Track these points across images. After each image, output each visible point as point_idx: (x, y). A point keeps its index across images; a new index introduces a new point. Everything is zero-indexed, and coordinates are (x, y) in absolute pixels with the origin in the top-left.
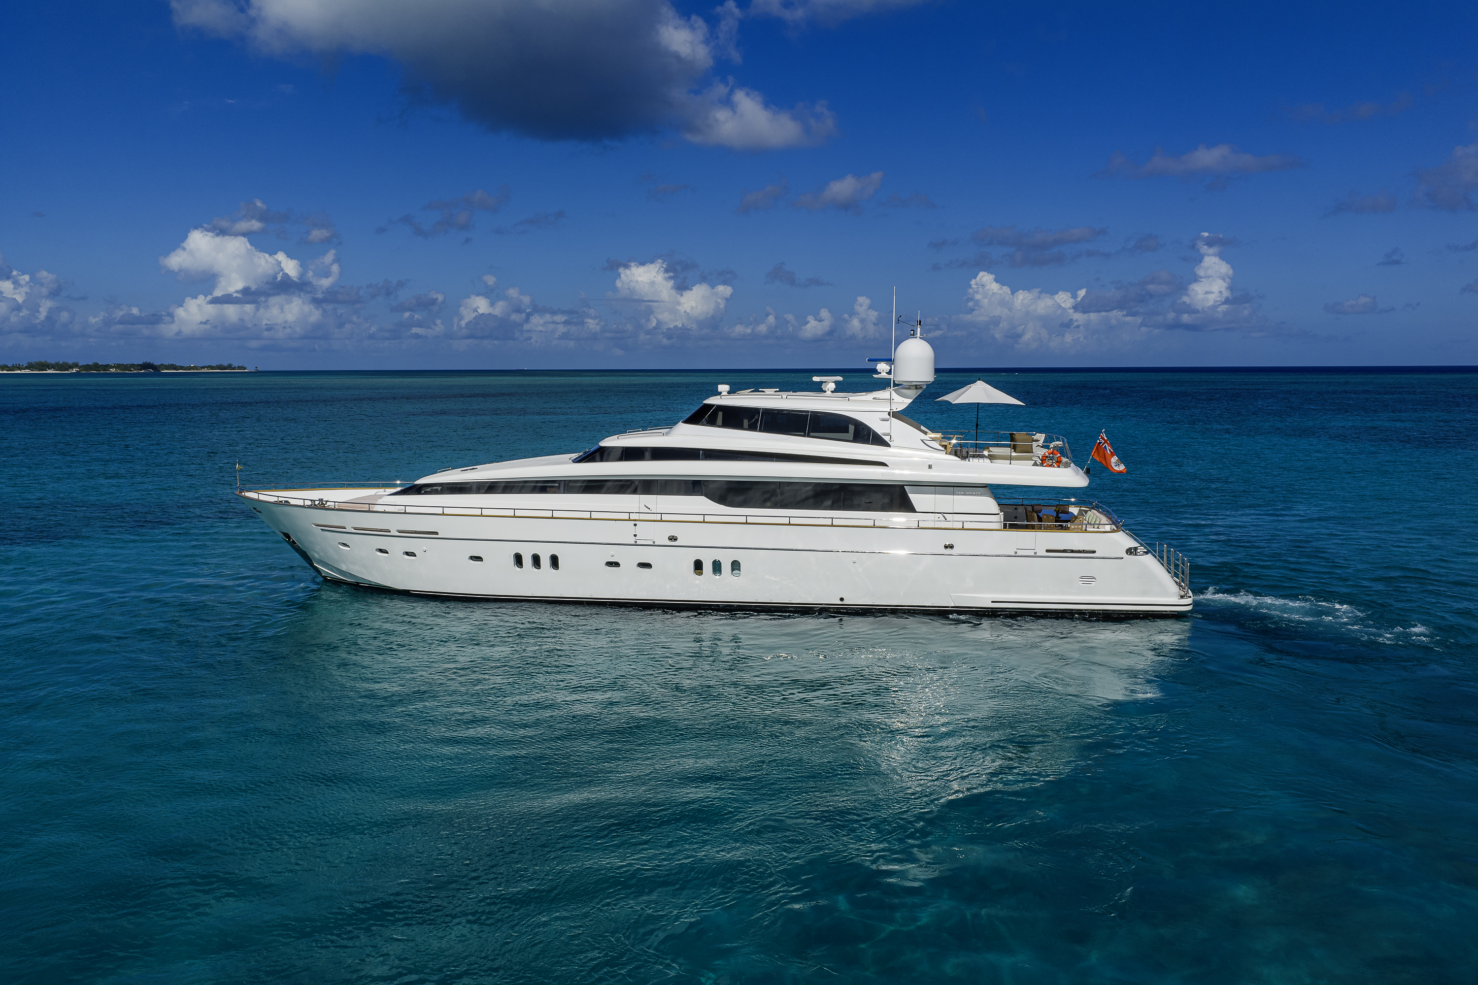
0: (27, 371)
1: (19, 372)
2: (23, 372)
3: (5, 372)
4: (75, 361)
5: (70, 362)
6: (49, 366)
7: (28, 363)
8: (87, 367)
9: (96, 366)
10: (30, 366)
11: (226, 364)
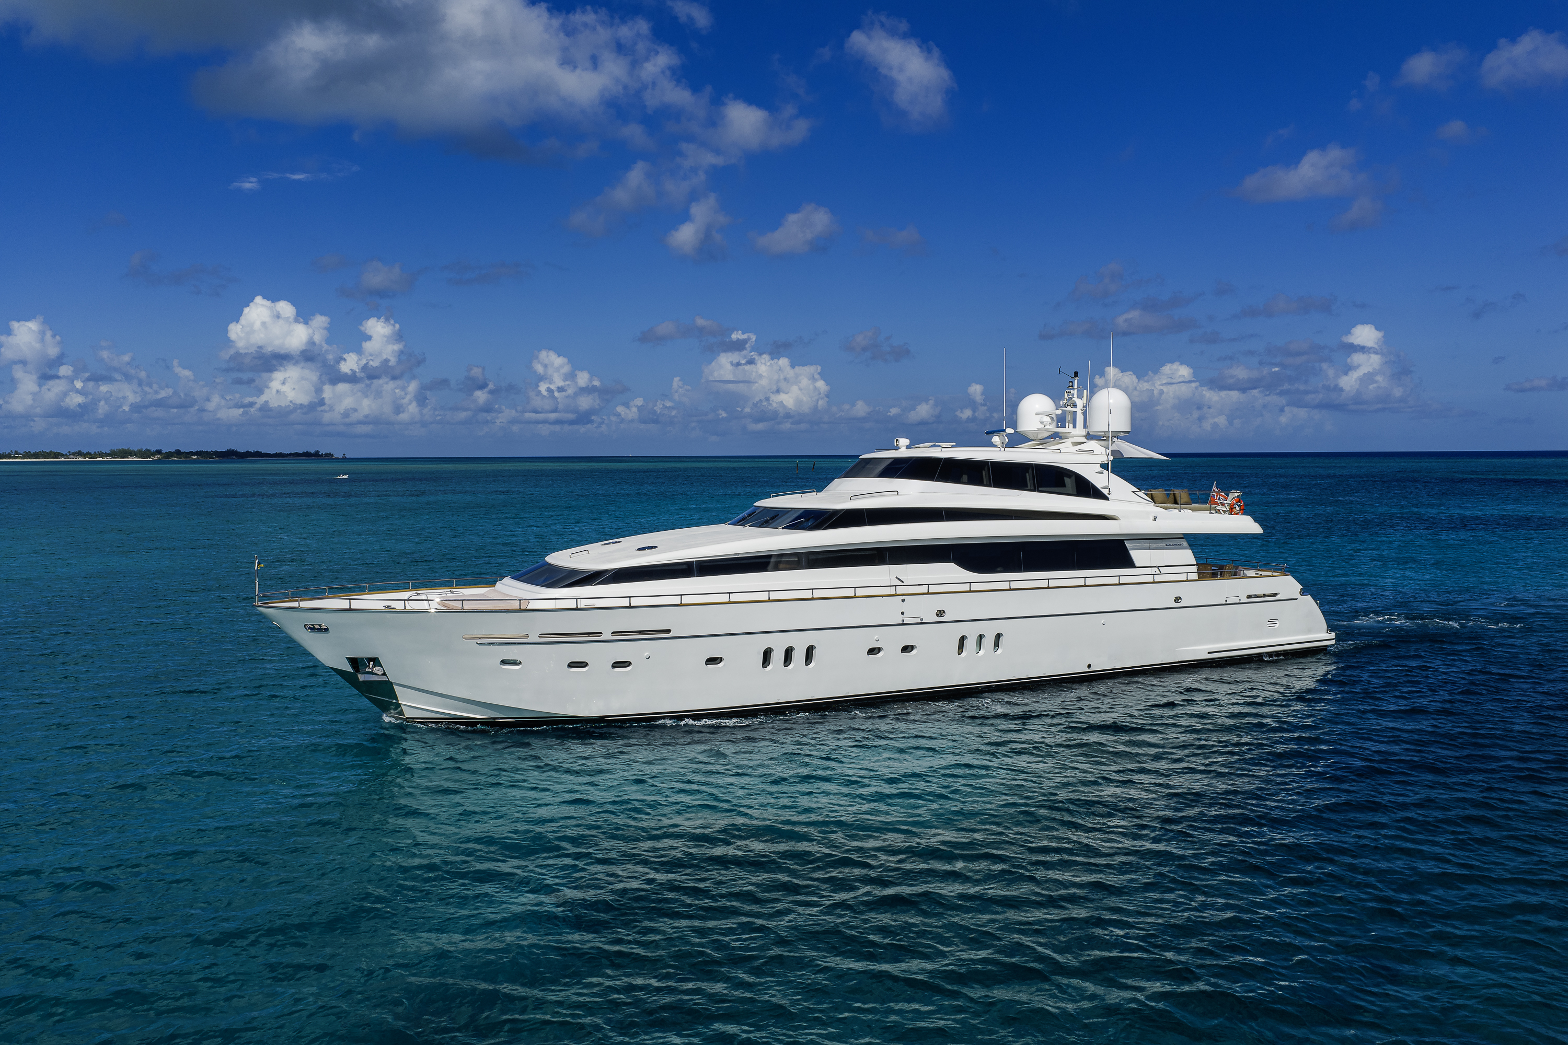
0: (109, 459)
1: (101, 459)
2: (105, 459)
3: (87, 459)
4: (158, 448)
5: (153, 449)
6: (131, 453)
7: (111, 450)
8: (169, 455)
9: (178, 453)
10: (113, 454)
11: (312, 451)
